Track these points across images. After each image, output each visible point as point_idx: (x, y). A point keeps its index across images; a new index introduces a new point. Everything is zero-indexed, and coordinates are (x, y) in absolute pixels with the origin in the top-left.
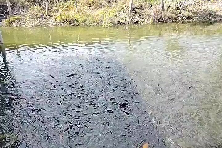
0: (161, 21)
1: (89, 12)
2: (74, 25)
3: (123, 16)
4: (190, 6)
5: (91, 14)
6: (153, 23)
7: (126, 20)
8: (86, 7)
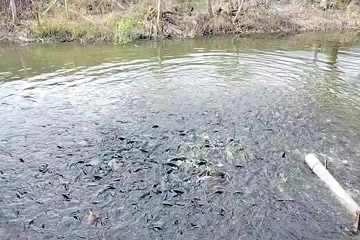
0: (208, 33)
1: (90, 19)
2: (64, 41)
3: (148, 25)
4: (252, 9)
5: (93, 22)
6: (196, 37)
7: (152, 33)
8: (84, 10)
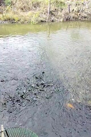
0: (68, 20)
1: (22, 13)
2: (13, 23)
3: (44, 16)
4: (86, 10)
5: (23, 15)
6: (63, 21)
7: (46, 19)
8: (20, 10)
